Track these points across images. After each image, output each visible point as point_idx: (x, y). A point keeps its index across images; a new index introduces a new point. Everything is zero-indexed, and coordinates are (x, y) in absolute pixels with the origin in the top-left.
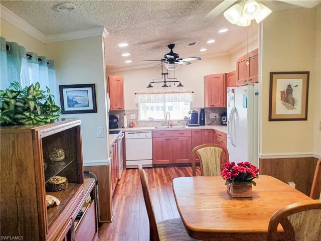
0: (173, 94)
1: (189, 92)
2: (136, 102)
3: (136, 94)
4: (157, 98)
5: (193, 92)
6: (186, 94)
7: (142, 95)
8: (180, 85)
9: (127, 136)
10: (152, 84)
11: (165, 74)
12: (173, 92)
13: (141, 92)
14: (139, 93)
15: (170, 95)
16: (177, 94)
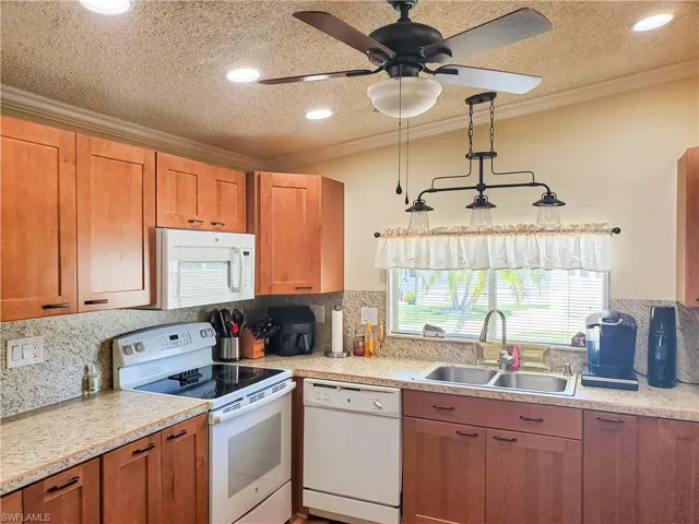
0: (522, 238)
1: (598, 230)
2: (378, 265)
3: (377, 235)
4: (455, 251)
5: (617, 231)
6: (584, 238)
7: (401, 241)
8: (549, 200)
9: (310, 395)
10: (428, 199)
11: (481, 156)
12: (523, 230)
13: (394, 227)
14: (390, 234)
15: (510, 239)
16: (542, 239)
